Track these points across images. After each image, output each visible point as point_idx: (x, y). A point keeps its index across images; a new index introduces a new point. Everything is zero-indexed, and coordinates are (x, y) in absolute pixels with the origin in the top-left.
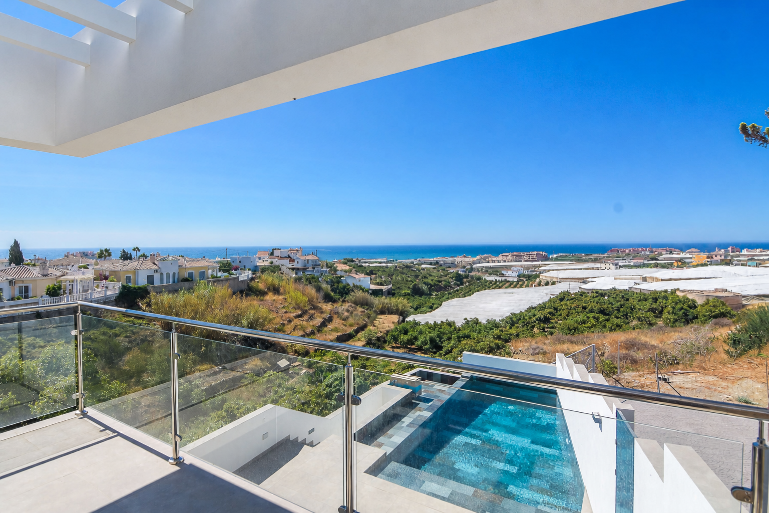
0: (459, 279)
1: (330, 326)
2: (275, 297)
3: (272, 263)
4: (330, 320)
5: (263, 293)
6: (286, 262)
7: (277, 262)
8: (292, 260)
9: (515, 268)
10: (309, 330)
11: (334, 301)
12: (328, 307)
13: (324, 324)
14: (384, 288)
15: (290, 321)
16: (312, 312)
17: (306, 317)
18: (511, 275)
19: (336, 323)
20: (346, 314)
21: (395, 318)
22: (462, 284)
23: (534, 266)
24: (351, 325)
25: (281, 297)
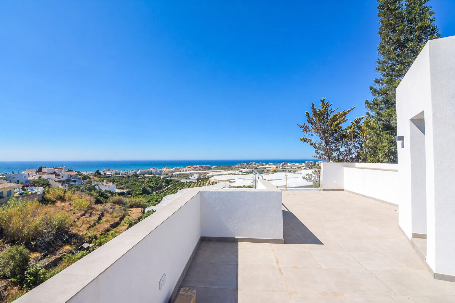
0: (168, 182)
1: (104, 219)
2: (63, 204)
3: (40, 177)
4: (103, 215)
5: (54, 202)
6: (53, 176)
7: (45, 177)
8: (57, 175)
9: (195, 174)
10: (92, 223)
11: (101, 203)
12: (99, 207)
13: (100, 219)
14: (125, 191)
15: (78, 219)
16: (90, 211)
17: (88, 215)
18: (194, 179)
19: (107, 217)
20: (111, 210)
21: (140, 210)
22: (169, 185)
23: (205, 173)
24: (116, 217)
25: (67, 204)
